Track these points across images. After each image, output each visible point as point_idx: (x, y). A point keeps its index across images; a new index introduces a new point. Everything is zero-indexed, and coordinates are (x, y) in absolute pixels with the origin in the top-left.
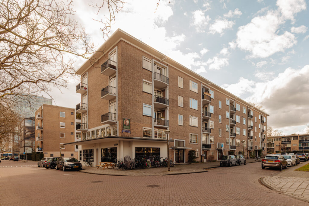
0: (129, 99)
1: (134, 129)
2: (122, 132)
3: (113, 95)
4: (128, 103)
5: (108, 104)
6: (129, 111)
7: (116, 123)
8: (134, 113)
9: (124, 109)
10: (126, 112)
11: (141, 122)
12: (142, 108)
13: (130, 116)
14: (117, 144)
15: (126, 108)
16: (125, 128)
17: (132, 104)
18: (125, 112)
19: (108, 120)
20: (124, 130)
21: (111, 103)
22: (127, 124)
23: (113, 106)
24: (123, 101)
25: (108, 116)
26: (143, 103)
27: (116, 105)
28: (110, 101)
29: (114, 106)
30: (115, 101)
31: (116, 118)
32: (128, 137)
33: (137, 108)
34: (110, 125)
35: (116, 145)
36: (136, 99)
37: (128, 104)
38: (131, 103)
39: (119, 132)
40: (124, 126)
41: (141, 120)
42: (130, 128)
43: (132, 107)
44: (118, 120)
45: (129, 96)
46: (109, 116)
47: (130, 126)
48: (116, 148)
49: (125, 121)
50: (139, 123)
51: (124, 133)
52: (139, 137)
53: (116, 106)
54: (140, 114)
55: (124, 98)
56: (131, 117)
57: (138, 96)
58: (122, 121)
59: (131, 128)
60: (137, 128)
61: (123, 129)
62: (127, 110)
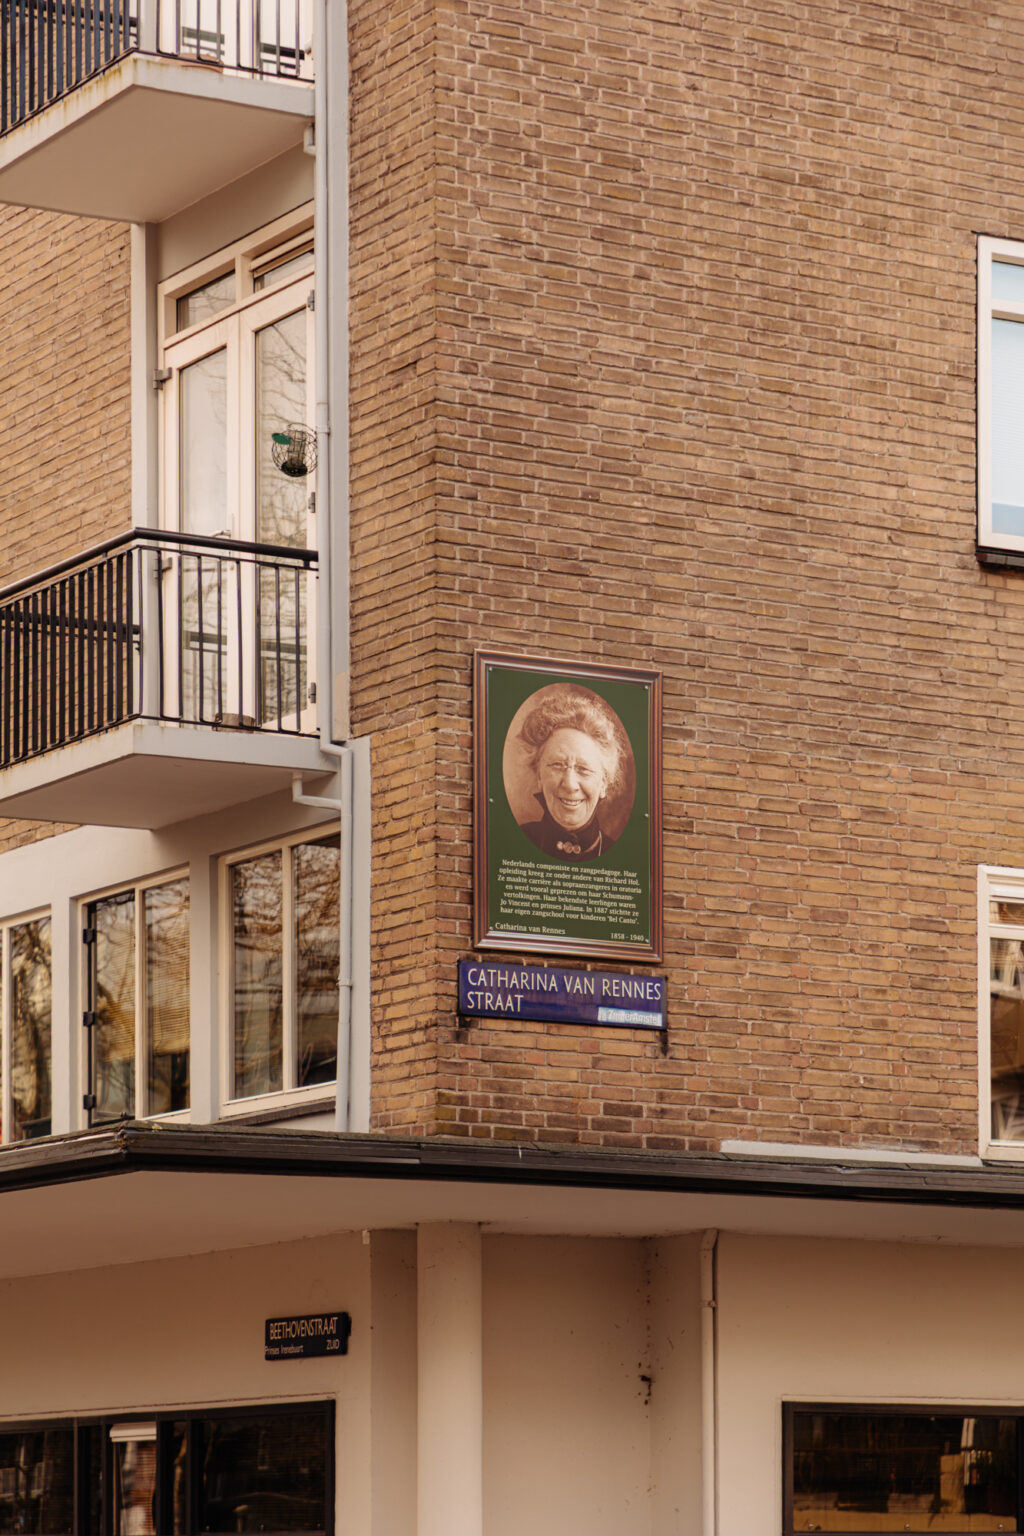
0: (615, 160)
1: (764, 933)
2: (467, 1017)
3: (232, 87)
4: (590, 254)
5: (114, 317)
6: (615, 465)
7: (318, 782)
8: (747, 525)
9: (508, 434)
10: (560, 502)
11: (923, 731)
12: (968, 373)
13: (657, 596)
14: (344, 1323)
15: (563, 398)
16: (531, 922)
17: (696, 272)
18: (536, 505)
19: (118, 713)
20: (508, 959)
21: (182, 300)
22: (580, 815)
23: (238, 366)
24: (480, 229)
25: (127, 632)
26: (988, 247)
27: (309, 332)
28: (171, 261)
29: (260, 359)
30: (296, 245)
31: (313, 673)
32: (593, 1139)
33: (833, 380)
34: (166, 833)
35: (315, 1347)
36: (804, 152)
37: (613, 299)
38: (669, 259)
39: (380, 1026)
40: (513, 870)
41: (924, 676)
42: (651, 905)
43: (701, 361)
44: (360, 716)
45: (616, 87)
46: (143, 614)
47: (651, 869)
48: (319, 1418)
49: (539, 735)
50: (888, 781)
51: (493, 1034)
52: (874, 1132)
53: (313, 370)
54: (905, 531)
55: (505, 140)
56: (667, 627)
57: (849, 66)
58: (457, 728)
59: (671, 917)
60: (824, 890)
61: (473, 929)
62: (588, 434)
